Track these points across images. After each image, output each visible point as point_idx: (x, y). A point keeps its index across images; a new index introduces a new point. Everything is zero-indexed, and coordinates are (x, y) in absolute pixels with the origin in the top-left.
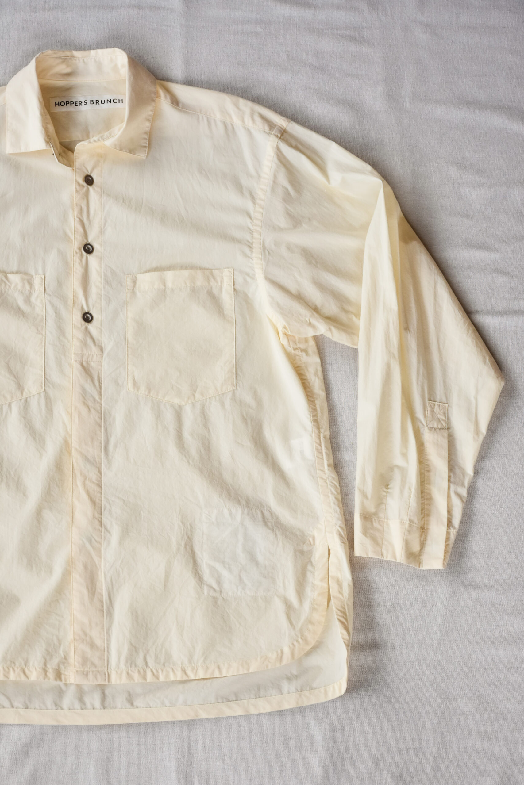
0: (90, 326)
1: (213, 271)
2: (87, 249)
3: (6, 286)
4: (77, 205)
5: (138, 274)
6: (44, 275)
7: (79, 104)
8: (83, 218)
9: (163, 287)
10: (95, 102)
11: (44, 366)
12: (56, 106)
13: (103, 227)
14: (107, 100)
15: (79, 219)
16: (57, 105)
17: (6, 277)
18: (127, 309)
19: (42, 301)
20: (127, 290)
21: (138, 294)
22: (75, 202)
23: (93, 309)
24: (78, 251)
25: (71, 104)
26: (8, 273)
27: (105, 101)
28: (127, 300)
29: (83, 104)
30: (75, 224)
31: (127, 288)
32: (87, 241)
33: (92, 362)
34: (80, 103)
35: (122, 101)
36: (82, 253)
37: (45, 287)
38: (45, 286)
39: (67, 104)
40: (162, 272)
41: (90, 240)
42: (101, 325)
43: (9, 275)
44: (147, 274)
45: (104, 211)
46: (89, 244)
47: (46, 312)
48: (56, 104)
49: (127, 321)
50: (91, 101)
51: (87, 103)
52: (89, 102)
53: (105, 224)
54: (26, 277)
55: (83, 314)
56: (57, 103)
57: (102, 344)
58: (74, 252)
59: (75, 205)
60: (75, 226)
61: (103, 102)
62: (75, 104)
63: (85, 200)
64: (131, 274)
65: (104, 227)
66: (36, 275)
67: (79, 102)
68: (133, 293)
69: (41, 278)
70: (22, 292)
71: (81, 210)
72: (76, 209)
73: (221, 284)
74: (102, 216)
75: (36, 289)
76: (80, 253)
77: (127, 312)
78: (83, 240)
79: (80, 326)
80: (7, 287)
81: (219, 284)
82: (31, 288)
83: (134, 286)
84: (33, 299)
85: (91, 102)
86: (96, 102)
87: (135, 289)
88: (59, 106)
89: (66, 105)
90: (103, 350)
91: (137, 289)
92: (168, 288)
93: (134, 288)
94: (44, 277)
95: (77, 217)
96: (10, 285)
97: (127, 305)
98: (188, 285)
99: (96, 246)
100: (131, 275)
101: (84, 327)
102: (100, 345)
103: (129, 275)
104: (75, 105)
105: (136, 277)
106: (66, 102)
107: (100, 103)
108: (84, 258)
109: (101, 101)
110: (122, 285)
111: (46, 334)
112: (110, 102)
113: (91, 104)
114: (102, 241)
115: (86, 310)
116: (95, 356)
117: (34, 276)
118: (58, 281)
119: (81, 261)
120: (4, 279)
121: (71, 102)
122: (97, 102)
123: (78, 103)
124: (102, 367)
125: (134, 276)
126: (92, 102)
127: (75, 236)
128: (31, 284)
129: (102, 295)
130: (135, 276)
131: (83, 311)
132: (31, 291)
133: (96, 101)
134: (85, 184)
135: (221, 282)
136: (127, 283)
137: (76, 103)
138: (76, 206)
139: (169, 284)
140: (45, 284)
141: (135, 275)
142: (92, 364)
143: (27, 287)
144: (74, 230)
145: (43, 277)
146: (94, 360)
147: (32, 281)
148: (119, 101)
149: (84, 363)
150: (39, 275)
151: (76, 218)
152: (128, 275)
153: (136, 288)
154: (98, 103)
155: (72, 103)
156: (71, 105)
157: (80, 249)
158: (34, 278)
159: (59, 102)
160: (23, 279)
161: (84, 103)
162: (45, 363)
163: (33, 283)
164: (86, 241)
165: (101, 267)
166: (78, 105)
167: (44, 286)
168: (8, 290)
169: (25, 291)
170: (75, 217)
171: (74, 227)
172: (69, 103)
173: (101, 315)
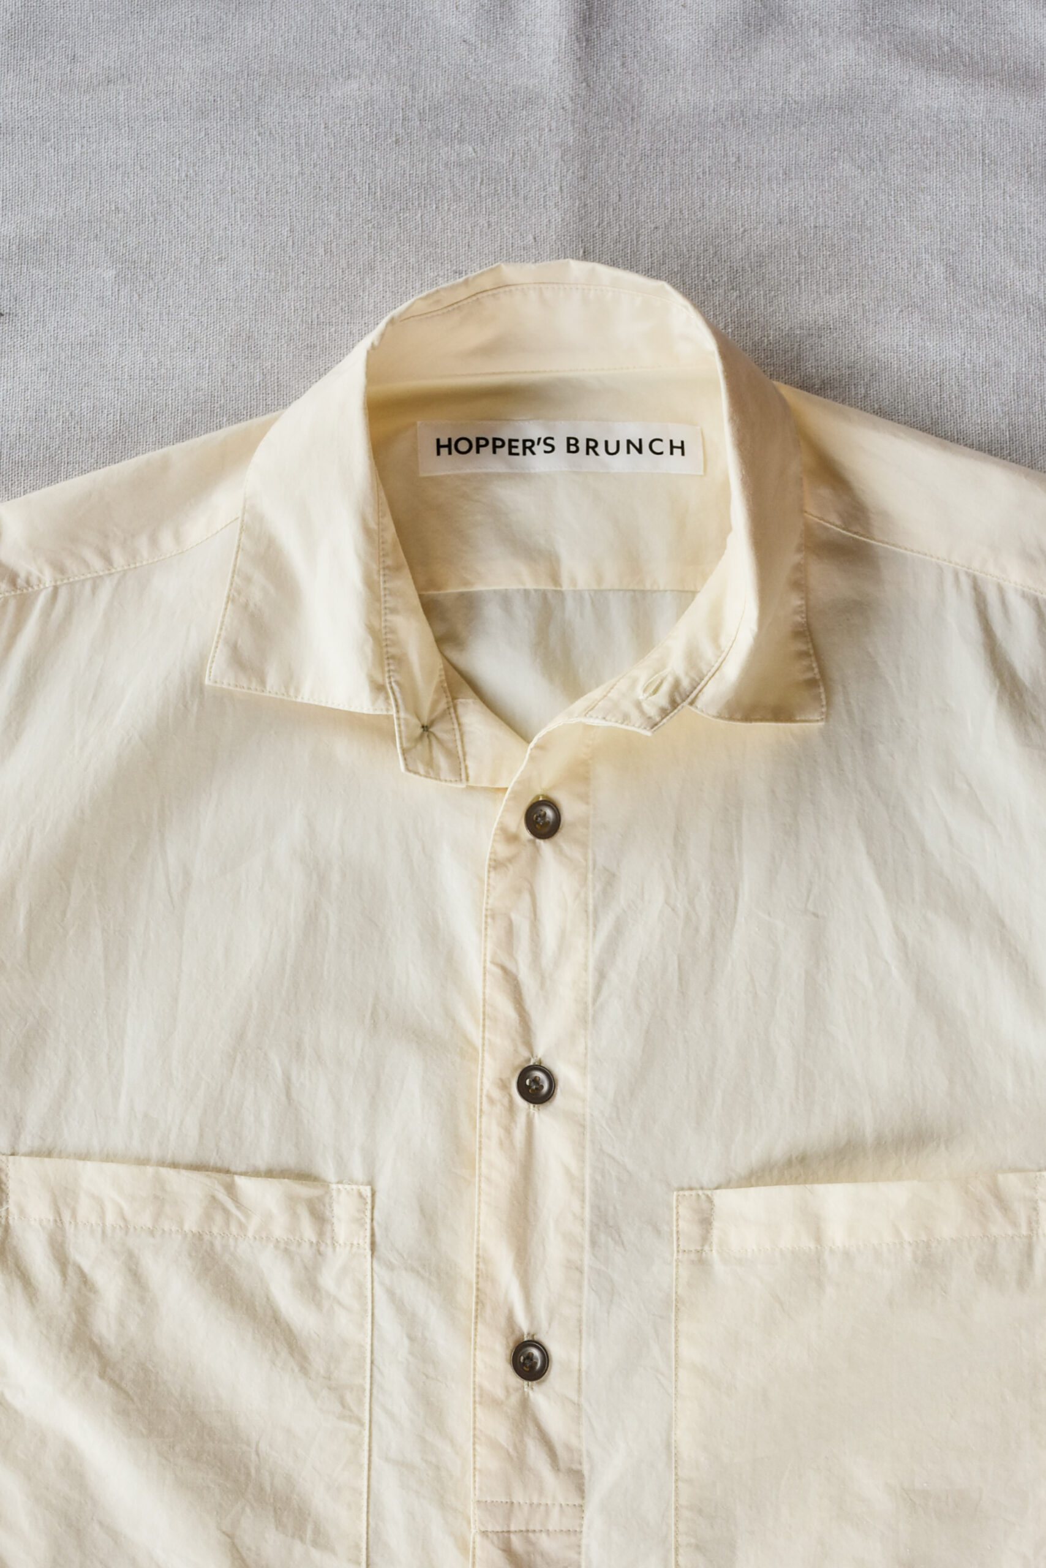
0: (539, 1395)
1: (1001, 1177)
2: (529, 1087)
3: (227, 1224)
4: (493, 917)
5: (717, 1188)
6: (371, 1183)
7: (525, 448)
8: (516, 963)
9: (812, 1246)
10: (582, 445)
11: (364, 1546)
12: (438, 453)
13: (590, 1000)
14: (629, 442)
15: (504, 969)
16: (444, 451)
17: (230, 1189)
18: (676, 1327)
19: (361, 1286)
20: (678, 1251)
21: (719, 1267)
22: (487, 903)
23: (550, 1324)
24: (496, 1094)
25: (495, 447)
26: (235, 1173)
27: (618, 442)
28: (676, 1293)
29: (539, 449)
30: (488, 991)
31: (678, 1246)
32: (532, 1053)
33: (544, 1536)
34: (528, 446)
35: (682, 448)
36: (511, 1101)
37: (373, 1235)
38: (372, 1229)
39: (478, 447)
40: (808, 1186)
41: (543, 1051)
42: (579, 1391)
43: (241, 1181)
44: (752, 1191)
45: (594, 935)
46: (539, 1067)
47: (376, 1333)
48: (439, 447)
49: (676, 1375)
50: (569, 439)
51: (553, 448)
52: (560, 444)
53: (598, 989)
54: (304, 1190)
55: (512, 1345)
56: (444, 442)
57: (581, 1464)
58: (481, 1096)
59: (486, 916)
60: (487, 997)
61: (612, 448)
62: (511, 447)
63: (527, 897)
64: (691, 1189)
65: (595, 1001)
66: (339, 1182)
67: (525, 441)
68: (701, 1262)
69: (360, 1195)
70: (286, 1250)
71: (510, 931)
72: (489, 932)
73: (1031, 1229)
74: (586, 957)
75: (341, 1242)
76: (506, 1101)
77: (676, 1341)
78: (516, 1051)
79: (499, 1393)
80: (234, 1229)
81: (1024, 1231)
82: (321, 1234)
83: (705, 1239)
84: (327, 1280)
85: (569, 445)
86: (588, 447)
87: (706, 1248)
88: (450, 453)
89: (478, 452)
90: (586, 1487)
91: (714, 1248)
92: (832, 1251)
93: (703, 1246)
94: (369, 1194)
95: (493, 963)
96: (243, 1219)
97: (677, 1310)
98: (907, 1237)
99: (563, 1071)
100: (694, 1193)
101: (514, 1399)
102: (575, 1466)
103: (687, 1193)
104: (511, 453)
105: (710, 1200)
106: (478, 439)
107: (601, 449)
108: (522, 1120)
109: (606, 442)
110: (658, 1232)
111: (374, 1419)
112: (640, 451)
113: (569, 451)
114: (586, 1055)
115: (524, 1326)
116: (555, 1512)
117: (334, 1186)
118: (422, 1211)
119: (508, 1131)
120: (222, 1196)
121: (495, 440)
122: (592, 446)
123: (520, 444)
124: (579, 1553)
125: (703, 1197)
126: (572, 445)
127: (487, 1035)
128: (320, 1218)
129: (586, 1269)
130: (707, 1196)
131: (513, 1332)
132: (322, 1248)
133: (588, 440)
134: (526, 835)
135: (1030, 1223)
136: (677, 1226)
137: (514, 444)
138: (489, 920)
139: (837, 1235)
140: (372, 1220)
141: (709, 1193)
142: (545, 1542)
143: (308, 1231)
144: (484, 1013)
145: (366, 1191)
146: (551, 1528)
147: (324, 1206)
148: (672, 447)
149: (517, 1542)
150: (352, 1181)
151: (488, 965)
152: (681, 1193)
153: (711, 1245)
154: (593, 448)
155: (499, 443)
156: (494, 452)
157: (504, 1086)
158: (334, 1193)
159: (450, 440)
160: (292, 1201)
161: (542, 446)
162: (367, 1533)
163: (328, 1213)
164: (525, 1054)
165: (582, 1159)
166: (520, 450)
167: (368, 1227)
168: (236, 1239)
169: (299, 1244)
170: (485, 961)
171: (484, 1000)
172: (487, 444)
173: (580, 1351)
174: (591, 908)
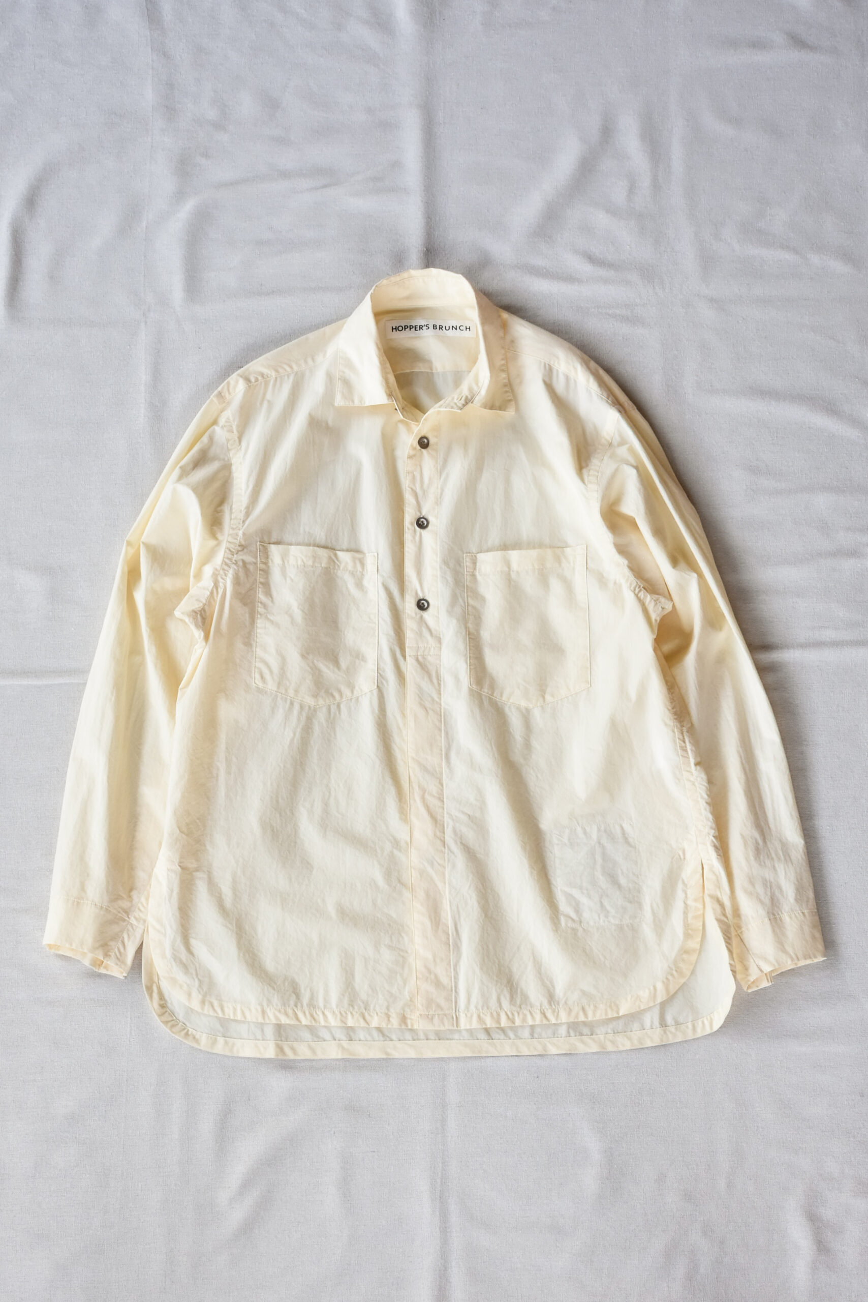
0: (426, 615)
1: (565, 549)
2: (420, 524)
3: (334, 565)
4: (408, 474)
5: (478, 553)
6: (377, 552)
7: (420, 328)
8: (416, 488)
9: (507, 569)
10: (438, 327)
12: (393, 331)
13: (439, 497)
14: (453, 327)
15: (412, 490)
16: (394, 330)
17: (335, 555)
18: (467, 594)
19: (374, 583)
20: (466, 572)
21: (479, 576)
22: (407, 470)
23: (429, 594)
24: (410, 526)
25: (410, 328)
26: (337, 550)
27: (449, 327)
28: (467, 584)
29: (424, 328)
30: (407, 496)
31: (466, 570)
32: (421, 513)
33: (429, 657)
34: (421, 328)
35: (469, 328)
36: (415, 528)
37: (378, 567)
39: (405, 328)
40: (506, 552)
41: (424, 513)
42: (438, 613)
43: (338, 553)
44: (488, 553)
45: (440, 478)
46: (423, 518)
47: (379, 597)
48: (393, 329)
49: (467, 608)
50: (434, 325)
51: (429, 328)
52: (431, 327)
53: (441, 494)
54: (357, 555)
55: (417, 601)
56: (394, 327)
57: (440, 634)
58: (406, 528)
61: (447, 328)
62: (415, 328)
63: (419, 467)
66: (368, 553)
67: (420, 326)
68: (473, 575)
69: (374, 556)
70: (352, 573)
71: (415, 477)
72: (407, 478)
73: (573, 564)
74: (437, 485)
75: (369, 571)
76: (413, 528)
77: (467, 598)
78: (416, 513)
79: (414, 615)
80: (336, 567)
81: (571, 564)
82: (363, 568)
83: (474, 568)
84: (365, 582)
85: (434, 327)
86: (440, 328)
87: (475, 571)
88: (396, 331)
89: (405, 330)
90: (442, 641)
91: (477, 570)
92: (513, 571)
94: (377, 555)
95: (409, 488)
96: (339, 564)
97: (467, 589)
98: (536, 566)
99: (431, 519)
100: (471, 554)
101: (418, 616)
102: (438, 635)
103: (468, 554)
104: (415, 330)
105: (476, 557)
106: (405, 326)
107: (444, 328)
108: (418, 534)
109: (445, 327)
110: (460, 565)
111: (379, 622)
112: (456, 329)
113: (434, 329)
114: (438, 514)
115: (421, 596)
116: (432, 649)
117: (366, 554)
119: (414, 537)
120: (333, 557)
121: (410, 326)
122: (441, 327)
123: (418, 327)
124: (441, 661)
125: (474, 556)
126: (435, 327)
127: (407, 509)
128: (363, 564)
129: (439, 576)
131: (417, 597)
132: (363, 573)
133: (440, 326)
134: (419, 448)
135: (573, 562)
136: (466, 564)
139: (514, 566)
140: (378, 563)
141: (475, 554)
142: (429, 658)
143: (359, 567)
144: (406, 503)
146: (431, 654)
147: (364, 560)
148: (466, 328)
149: (420, 658)
150: (372, 552)
154: (441, 328)
155: (411, 327)
156: (410, 330)
157: (412, 524)
158: (367, 556)
159: (396, 327)
160: (354, 558)
161: (425, 328)
163: (364, 562)
164: (419, 514)
165: (436, 543)
166: (418, 329)
167: (376, 565)
168: (337, 571)
169: (356, 572)
170: (406, 487)
171: (406, 499)
172: (408, 327)
173: (438, 601)
174: (439, 470)
